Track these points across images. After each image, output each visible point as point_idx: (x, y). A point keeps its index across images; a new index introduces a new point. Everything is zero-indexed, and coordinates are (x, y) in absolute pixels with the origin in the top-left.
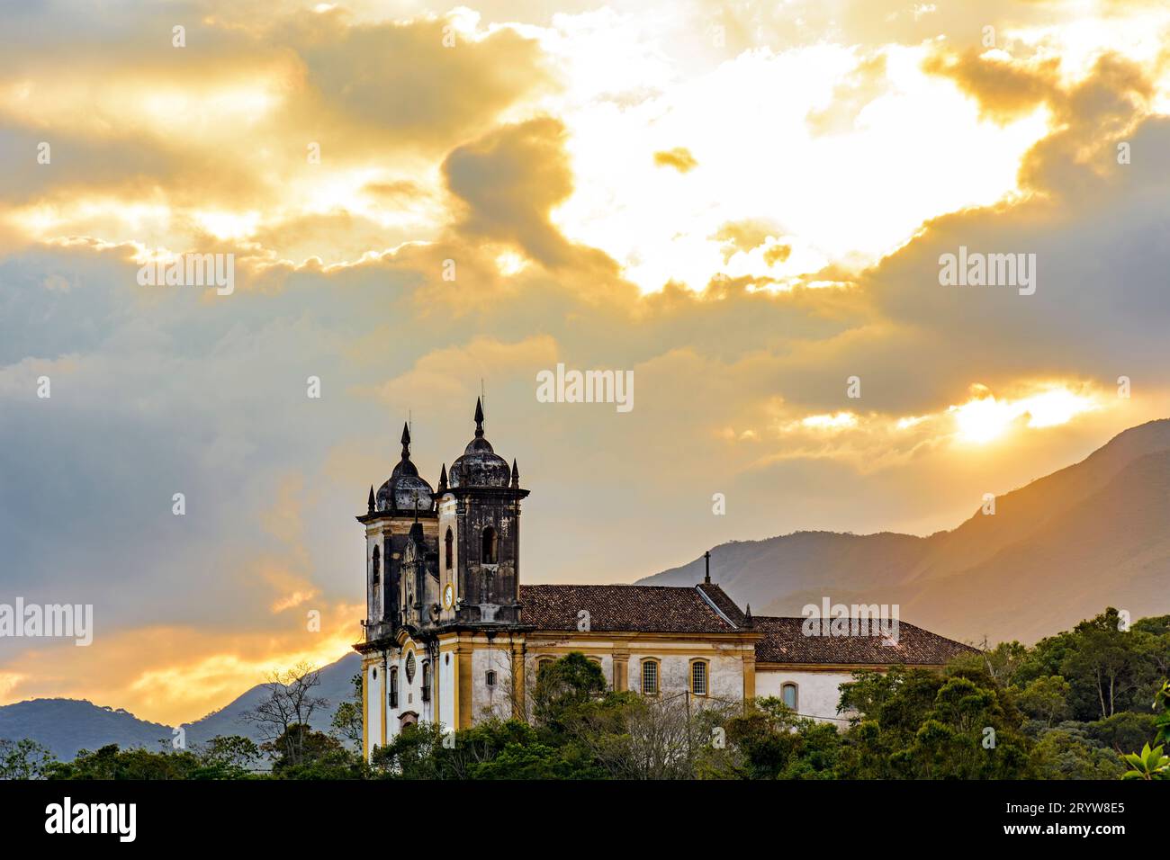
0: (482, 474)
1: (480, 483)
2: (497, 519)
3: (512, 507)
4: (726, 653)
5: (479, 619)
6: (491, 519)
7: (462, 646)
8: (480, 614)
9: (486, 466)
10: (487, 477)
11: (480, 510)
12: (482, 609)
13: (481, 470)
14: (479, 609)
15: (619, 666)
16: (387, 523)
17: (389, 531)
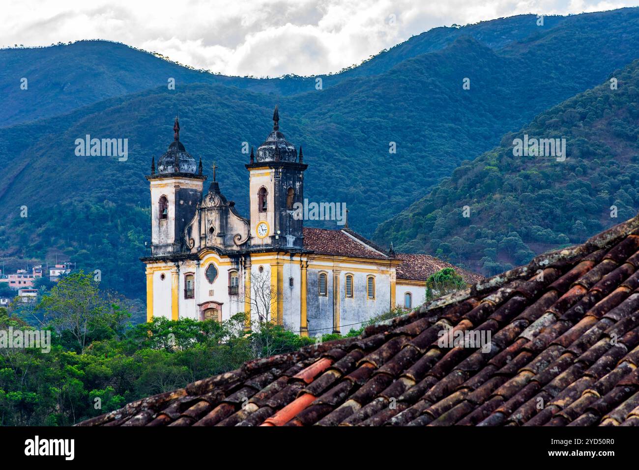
0: (287, 154)
1: (285, 160)
2: (294, 184)
3: (301, 176)
4: (383, 272)
5: (286, 245)
6: (291, 182)
7: (279, 261)
8: (286, 241)
9: (289, 149)
10: (289, 156)
11: (286, 176)
12: (288, 238)
13: (286, 152)
14: (286, 238)
15: (336, 278)
16: (177, 181)
17: (179, 186)
